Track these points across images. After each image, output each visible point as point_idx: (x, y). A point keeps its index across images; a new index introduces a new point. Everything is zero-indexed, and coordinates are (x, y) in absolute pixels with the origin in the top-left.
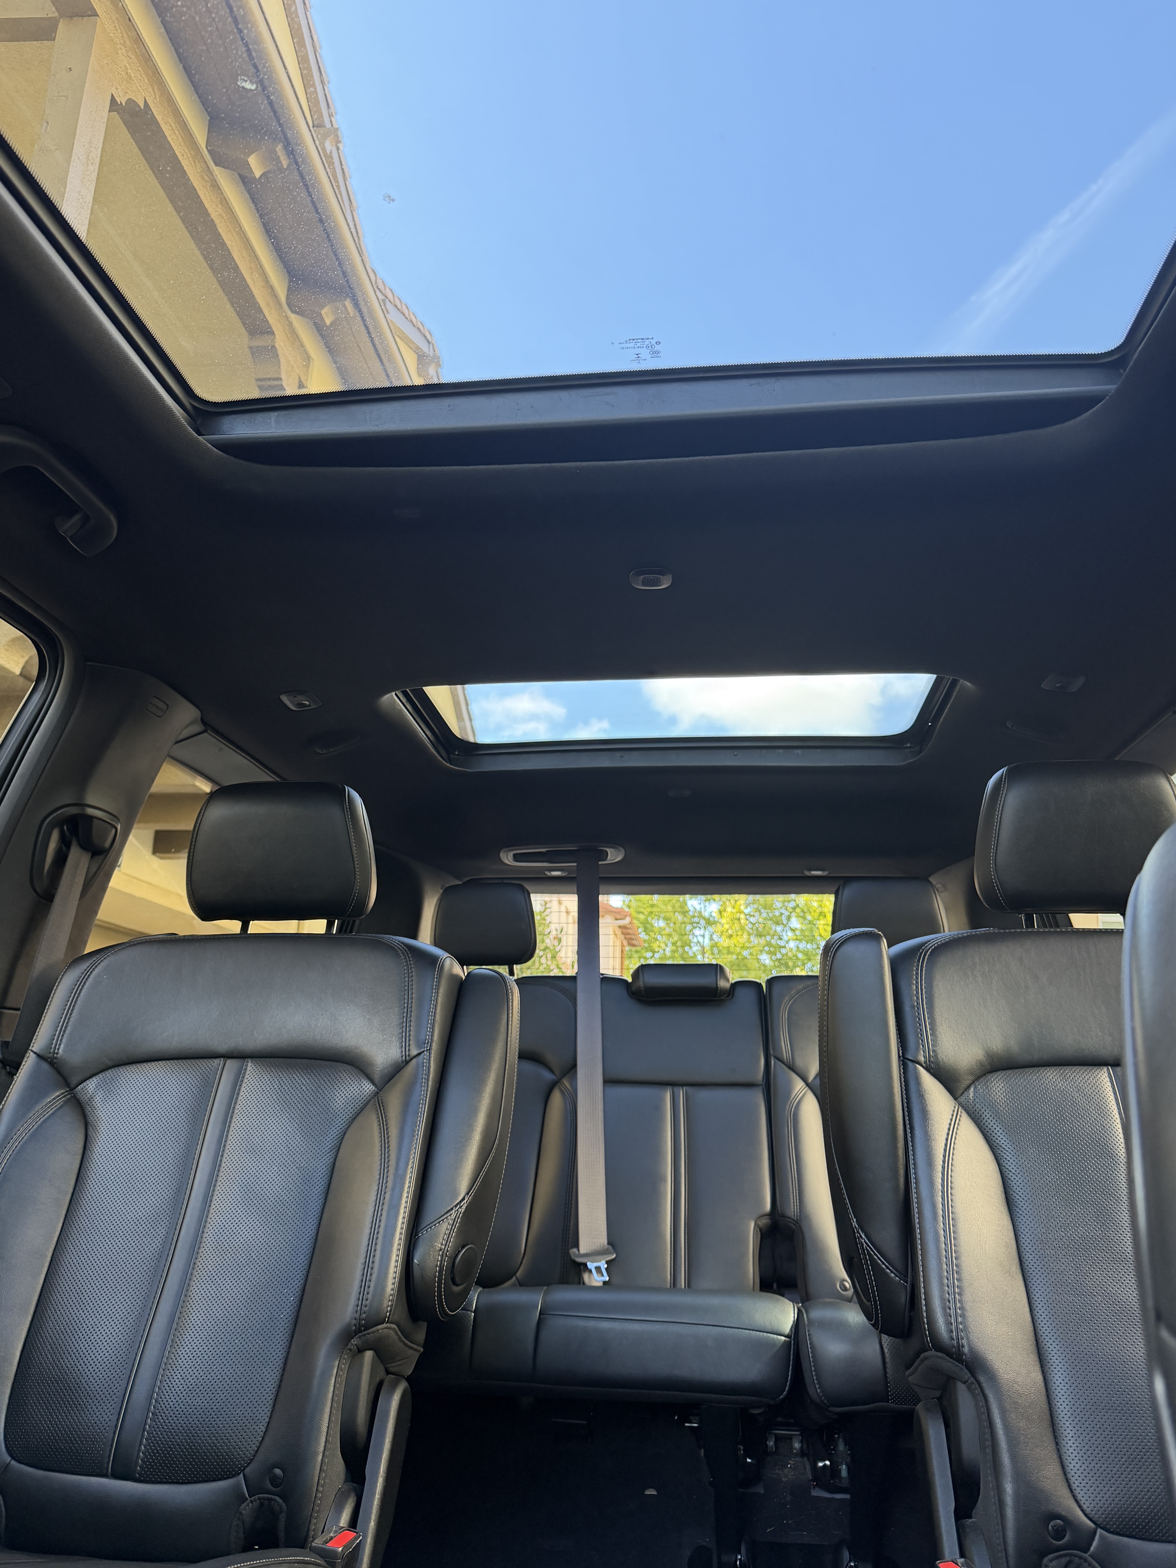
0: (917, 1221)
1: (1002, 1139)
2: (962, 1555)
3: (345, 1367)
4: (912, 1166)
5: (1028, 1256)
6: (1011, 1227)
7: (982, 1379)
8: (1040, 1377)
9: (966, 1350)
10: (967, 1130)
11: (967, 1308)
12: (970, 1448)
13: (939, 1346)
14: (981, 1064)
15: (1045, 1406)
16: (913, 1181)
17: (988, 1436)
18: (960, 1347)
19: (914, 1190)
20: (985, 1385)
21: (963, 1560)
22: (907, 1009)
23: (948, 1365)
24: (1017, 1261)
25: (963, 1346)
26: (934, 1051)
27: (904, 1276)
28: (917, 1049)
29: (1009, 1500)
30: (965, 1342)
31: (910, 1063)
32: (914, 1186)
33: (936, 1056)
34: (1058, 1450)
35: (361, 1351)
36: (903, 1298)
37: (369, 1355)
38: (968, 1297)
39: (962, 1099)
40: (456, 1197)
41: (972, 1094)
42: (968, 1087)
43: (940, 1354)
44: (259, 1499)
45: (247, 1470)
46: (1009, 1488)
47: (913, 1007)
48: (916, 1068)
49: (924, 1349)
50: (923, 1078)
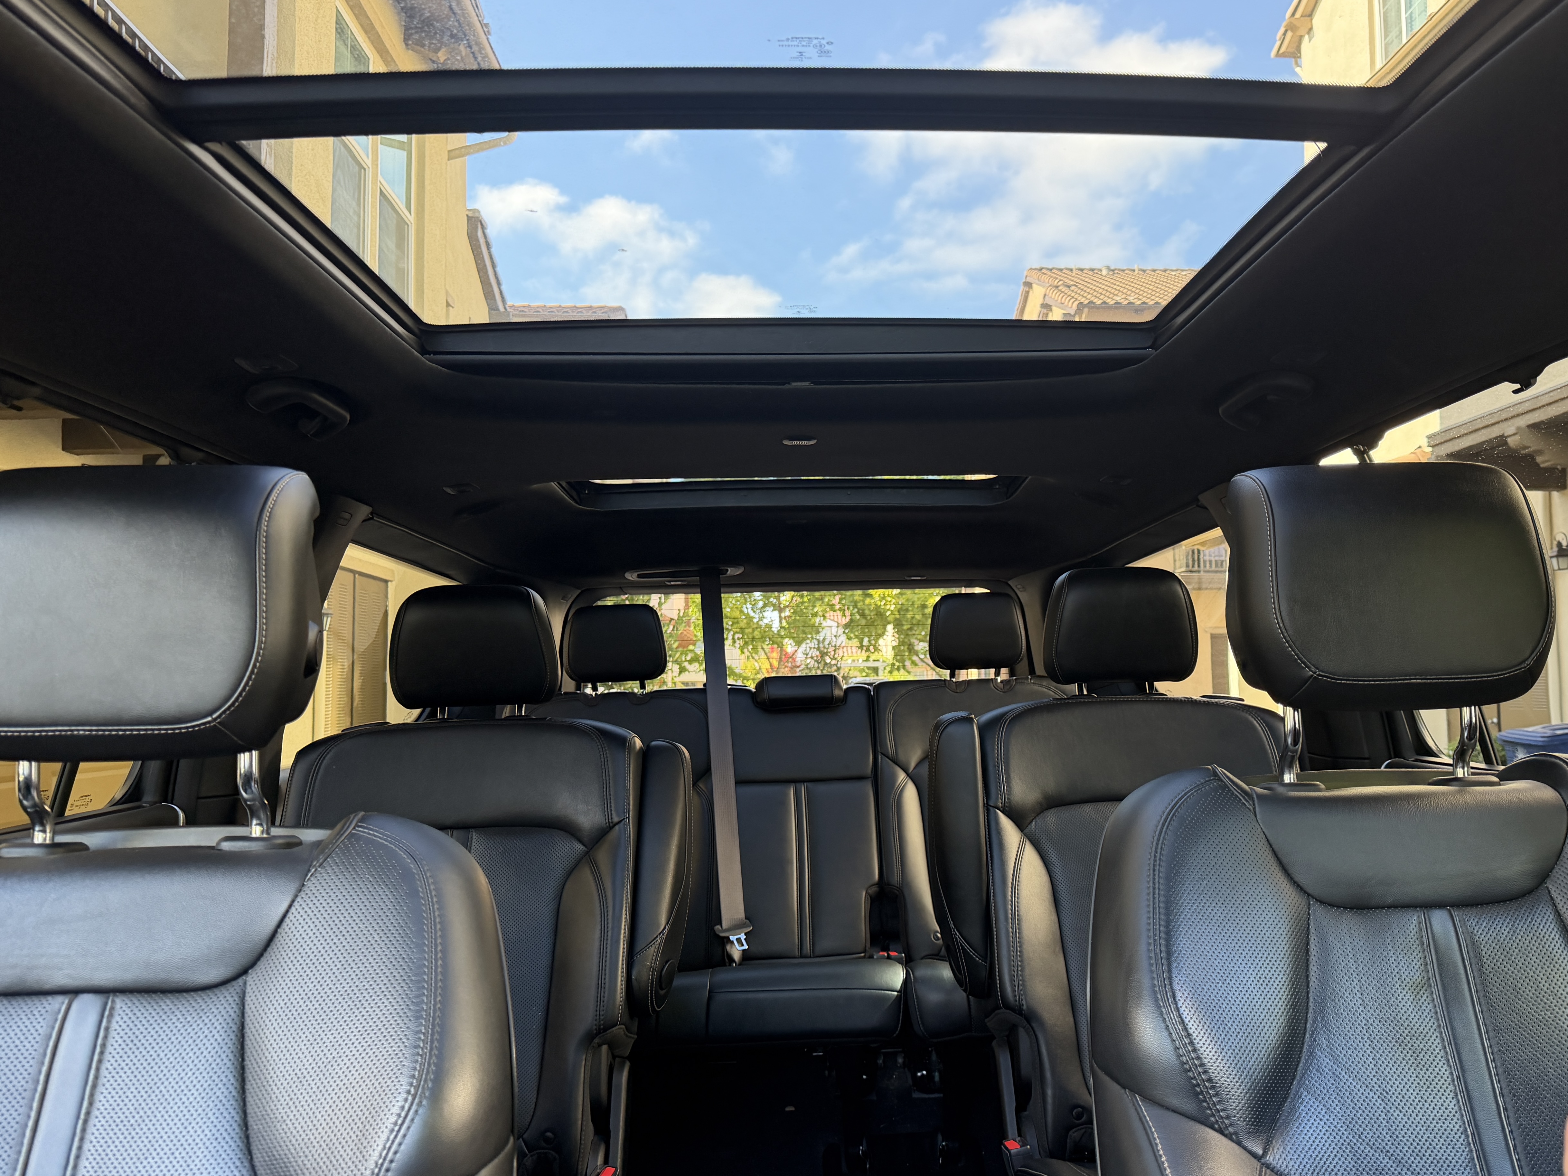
0: (994, 922)
1: (1053, 857)
2: (1020, 1135)
3: (590, 1059)
4: (991, 884)
5: (1068, 939)
6: (1057, 919)
7: (1034, 1025)
8: (1072, 1019)
9: (1025, 1007)
10: (1030, 854)
11: (1027, 980)
12: (1026, 1068)
13: (1007, 1006)
14: (1040, 804)
15: (1074, 1039)
16: (992, 894)
17: (1037, 1061)
18: (1021, 1005)
19: (992, 901)
20: (1036, 1029)
21: (1019, 1138)
22: (991, 768)
23: (1013, 1017)
24: (1060, 944)
25: (1023, 1005)
26: (1008, 799)
27: (984, 958)
28: (997, 799)
29: (1050, 1100)
30: (1024, 1002)
31: (991, 808)
32: (992, 898)
33: (1010, 802)
34: (1081, 1065)
35: (600, 1045)
36: (984, 974)
37: (605, 1048)
38: (1027, 972)
39: (1026, 831)
40: (659, 927)
41: (1033, 827)
42: (1031, 822)
43: (1008, 1011)
44: (537, 1153)
45: (525, 1136)
46: (1049, 1092)
47: (995, 766)
48: (995, 812)
49: (998, 1008)
50: (1001, 820)
